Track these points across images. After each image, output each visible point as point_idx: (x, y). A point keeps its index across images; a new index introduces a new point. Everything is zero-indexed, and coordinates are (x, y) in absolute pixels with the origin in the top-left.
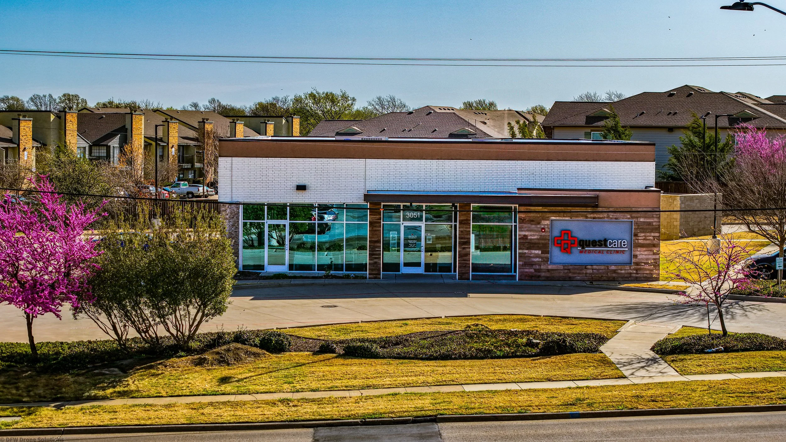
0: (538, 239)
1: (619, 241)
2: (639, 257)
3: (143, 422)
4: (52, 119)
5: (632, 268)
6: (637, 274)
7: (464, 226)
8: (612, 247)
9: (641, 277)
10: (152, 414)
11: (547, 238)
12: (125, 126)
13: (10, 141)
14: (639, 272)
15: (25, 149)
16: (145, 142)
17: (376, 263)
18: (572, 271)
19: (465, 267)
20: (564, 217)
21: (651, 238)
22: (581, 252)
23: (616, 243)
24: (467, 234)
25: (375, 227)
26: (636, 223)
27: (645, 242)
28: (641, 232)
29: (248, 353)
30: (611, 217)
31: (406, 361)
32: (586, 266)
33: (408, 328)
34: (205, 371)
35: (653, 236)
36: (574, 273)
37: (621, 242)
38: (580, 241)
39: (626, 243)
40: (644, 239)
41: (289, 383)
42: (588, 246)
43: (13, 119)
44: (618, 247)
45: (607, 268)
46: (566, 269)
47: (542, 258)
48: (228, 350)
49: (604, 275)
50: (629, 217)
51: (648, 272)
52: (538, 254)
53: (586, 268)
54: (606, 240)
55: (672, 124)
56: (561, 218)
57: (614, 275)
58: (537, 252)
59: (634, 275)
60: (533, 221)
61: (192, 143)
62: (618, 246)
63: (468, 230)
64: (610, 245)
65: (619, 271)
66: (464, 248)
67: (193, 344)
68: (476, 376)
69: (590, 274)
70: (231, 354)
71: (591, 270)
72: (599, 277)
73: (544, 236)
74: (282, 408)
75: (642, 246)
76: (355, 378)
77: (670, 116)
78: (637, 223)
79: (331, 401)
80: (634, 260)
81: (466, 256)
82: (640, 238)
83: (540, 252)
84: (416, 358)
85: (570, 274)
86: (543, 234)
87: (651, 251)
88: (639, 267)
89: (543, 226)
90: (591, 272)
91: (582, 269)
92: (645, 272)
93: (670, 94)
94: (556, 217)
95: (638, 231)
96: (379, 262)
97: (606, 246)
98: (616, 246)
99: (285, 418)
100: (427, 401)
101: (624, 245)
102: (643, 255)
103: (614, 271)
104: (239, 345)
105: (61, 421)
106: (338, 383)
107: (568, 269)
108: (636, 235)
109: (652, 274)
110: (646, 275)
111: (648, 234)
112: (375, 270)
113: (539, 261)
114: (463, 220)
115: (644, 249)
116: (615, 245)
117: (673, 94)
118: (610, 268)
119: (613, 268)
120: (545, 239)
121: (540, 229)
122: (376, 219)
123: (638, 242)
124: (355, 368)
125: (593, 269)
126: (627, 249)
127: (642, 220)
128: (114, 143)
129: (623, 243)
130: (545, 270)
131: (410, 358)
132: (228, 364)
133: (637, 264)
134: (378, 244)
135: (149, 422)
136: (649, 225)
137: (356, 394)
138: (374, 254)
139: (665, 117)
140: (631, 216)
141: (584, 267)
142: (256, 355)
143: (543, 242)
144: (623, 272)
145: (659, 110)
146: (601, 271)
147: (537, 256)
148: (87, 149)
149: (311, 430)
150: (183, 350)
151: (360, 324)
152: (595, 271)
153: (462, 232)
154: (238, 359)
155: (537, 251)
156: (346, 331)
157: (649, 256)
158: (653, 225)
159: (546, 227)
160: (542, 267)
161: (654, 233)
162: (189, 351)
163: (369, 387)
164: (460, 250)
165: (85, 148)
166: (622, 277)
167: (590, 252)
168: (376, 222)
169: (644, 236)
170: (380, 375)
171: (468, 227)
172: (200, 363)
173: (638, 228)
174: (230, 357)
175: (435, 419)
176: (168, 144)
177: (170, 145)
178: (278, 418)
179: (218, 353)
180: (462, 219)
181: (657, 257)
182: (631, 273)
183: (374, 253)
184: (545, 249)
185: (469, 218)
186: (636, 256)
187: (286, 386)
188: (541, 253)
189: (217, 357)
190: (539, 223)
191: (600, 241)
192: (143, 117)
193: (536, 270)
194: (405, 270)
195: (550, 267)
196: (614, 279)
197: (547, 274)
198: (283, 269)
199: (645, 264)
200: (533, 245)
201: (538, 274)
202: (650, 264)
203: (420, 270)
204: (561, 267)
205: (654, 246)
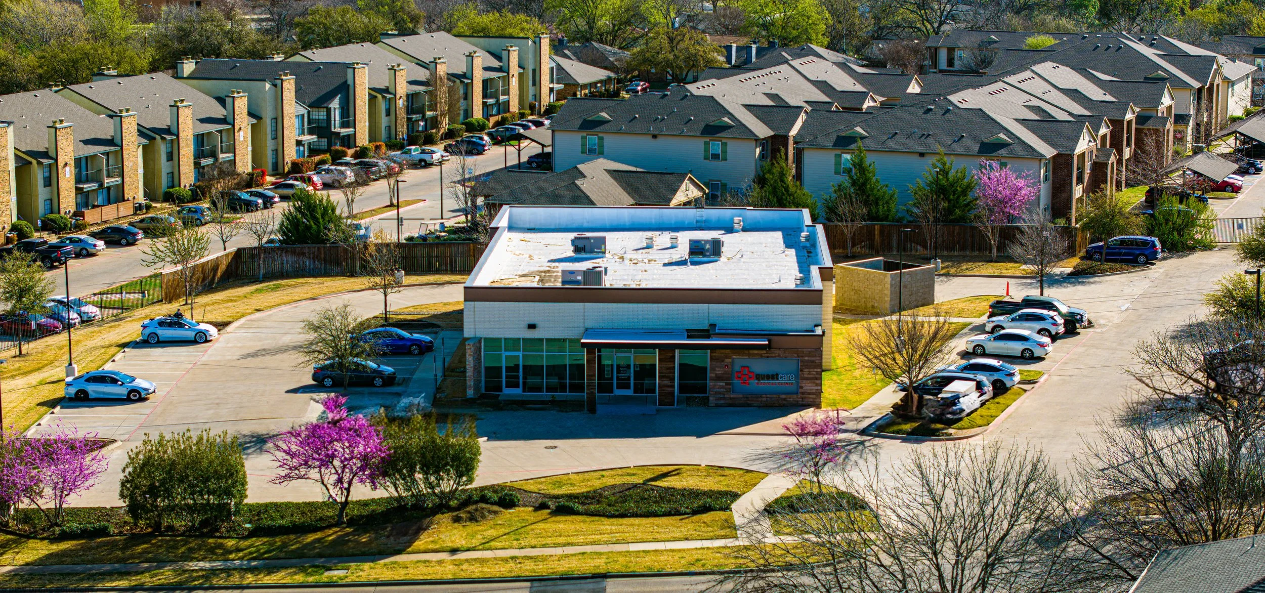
2: (805, 388)
3: (425, 577)
4: (267, 88)
5: (798, 396)
6: (803, 401)
8: (783, 380)
9: (806, 404)
10: (430, 570)
11: (731, 372)
12: (346, 81)
13: (223, 121)
15: (240, 129)
16: (369, 94)
18: (749, 399)
20: (743, 356)
21: (814, 373)
22: (757, 383)
23: (786, 377)
25: (591, 364)
26: (802, 361)
27: (810, 376)
28: (806, 368)
29: (490, 512)
30: (781, 356)
31: (597, 518)
32: (761, 395)
33: (604, 480)
34: (461, 528)
35: (816, 372)
36: (752, 401)
37: (789, 376)
38: (757, 375)
39: (794, 377)
40: (808, 374)
41: (517, 540)
42: (763, 379)
44: (787, 380)
45: (778, 397)
46: (745, 398)
47: (726, 389)
48: (476, 510)
49: (776, 403)
50: (796, 356)
52: (723, 385)
53: (761, 397)
54: (777, 375)
55: (923, 149)
56: (743, 359)
57: (784, 402)
58: (721, 383)
59: (801, 402)
60: (718, 359)
61: (421, 89)
64: (780, 378)
65: (789, 399)
67: (453, 503)
68: (639, 535)
69: (765, 401)
70: (478, 513)
71: (766, 398)
72: (772, 404)
73: (728, 371)
74: (511, 564)
75: (807, 379)
76: (560, 536)
77: (923, 138)
79: (544, 559)
80: (800, 390)
82: (805, 373)
84: (604, 515)
85: (748, 401)
86: (727, 369)
87: (814, 383)
88: (804, 395)
89: (727, 363)
91: (758, 398)
92: (810, 400)
93: (927, 110)
94: (737, 356)
95: (804, 367)
97: (778, 379)
99: (513, 574)
100: (603, 560)
102: (807, 386)
103: (785, 399)
104: (484, 505)
105: (375, 576)
106: (549, 541)
107: (747, 398)
108: (802, 371)
109: (814, 401)
110: (810, 403)
111: (812, 370)
113: (724, 391)
115: (809, 381)
116: (784, 378)
117: (931, 110)
118: (780, 397)
119: (784, 396)
120: (730, 374)
121: (726, 366)
123: (803, 375)
124: (561, 526)
126: (795, 382)
127: (806, 358)
128: (335, 104)
129: (791, 377)
130: (728, 399)
131: (600, 516)
132: (477, 521)
133: (803, 393)
135: (429, 578)
136: (812, 363)
137: (559, 551)
139: (916, 140)
140: (798, 356)
142: (495, 513)
143: (727, 375)
144: (792, 400)
145: (913, 131)
146: (773, 399)
147: (722, 387)
148: (306, 116)
149: (528, 584)
150: (446, 508)
151: (570, 476)
152: (768, 399)
154: (483, 517)
156: (560, 484)
157: (813, 387)
158: (815, 363)
159: (730, 364)
160: (727, 396)
161: (816, 369)
162: (450, 509)
163: (569, 544)
165: (303, 115)
166: (790, 404)
167: (764, 383)
169: (808, 371)
170: (578, 533)
172: (457, 520)
173: (803, 365)
174: (478, 515)
175: (605, 576)
176: (395, 96)
177: (398, 97)
178: (509, 575)
179: (469, 512)
181: (819, 387)
182: (798, 401)
184: (729, 382)
186: (802, 387)
187: (515, 543)
188: (726, 385)
189: (469, 515)
190: (723, 361)
191: (772, 375)
192: (367, 70)
193: (721, 399)
194: (618, 392)
195: (732, 396)
196: (784, 405)
197: (730, 402)
198: (518, 391)
199: (809, 394)
200: (718, 378)
201: (722, 402)
202: (813, 394)
203: (630, 392)
204: (741, 396)
205: (816, 379)
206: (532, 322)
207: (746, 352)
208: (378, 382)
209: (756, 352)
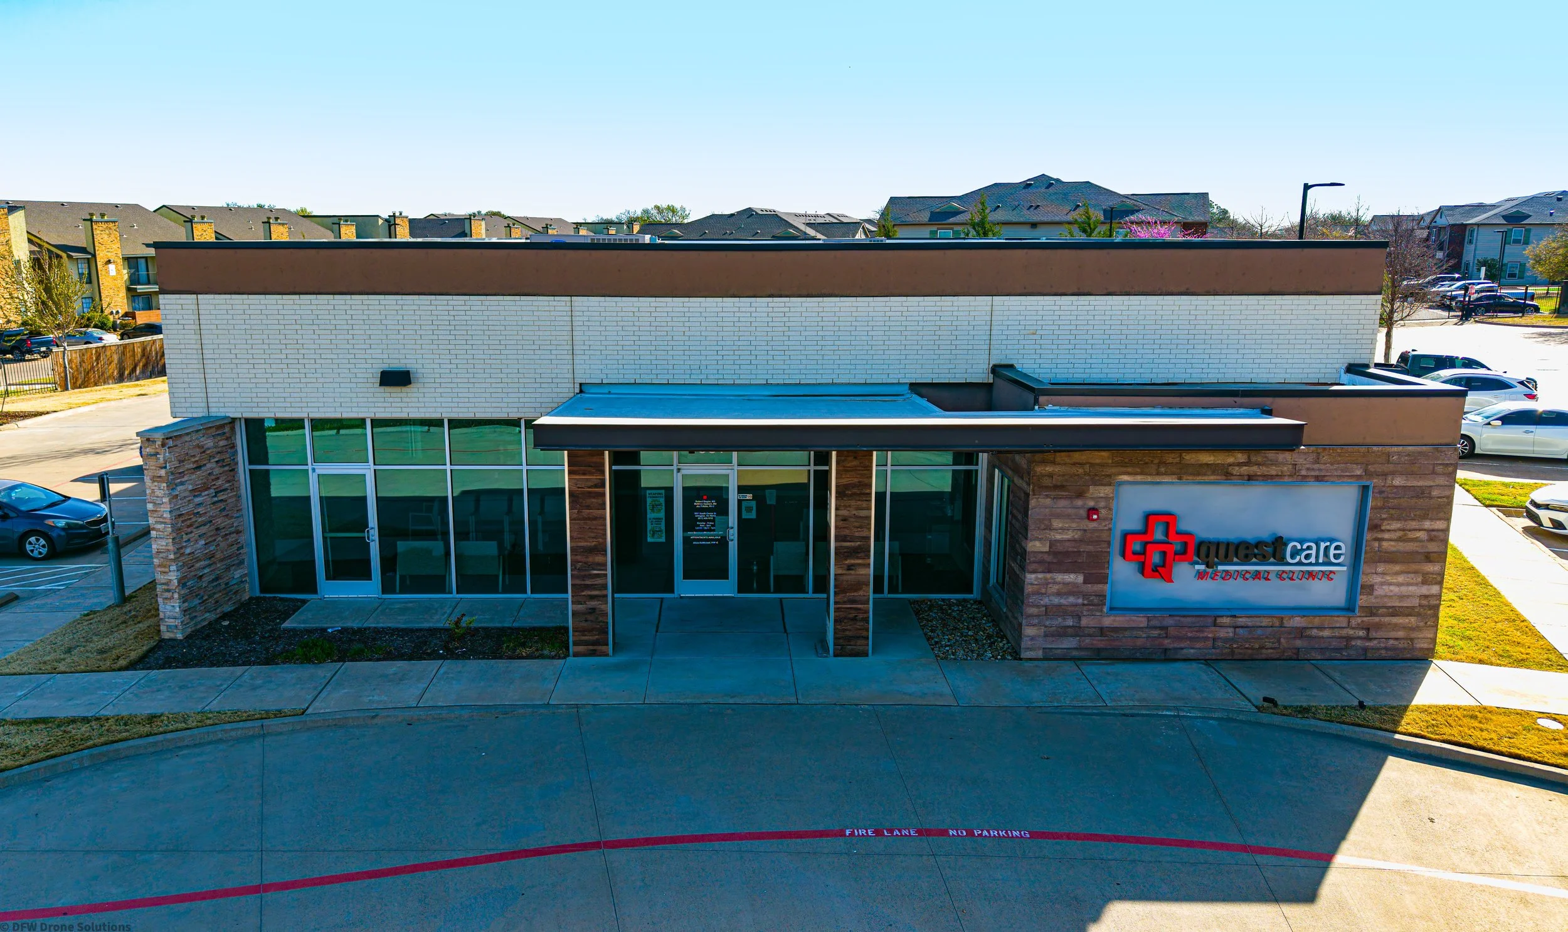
0: (1074, 540)
1: (1323, 545)
2: (1379, 591)
4: (380, 223)
5: (1354, 622)
6: (1368, 638)
7: (853, 503)
8: (1300, 563)
9: (1378, 649)
11: (1104, 536)
14: (1373, 634)
17: (593, 610)
18: (1172, 631)
19: (854, 619)
20: (1158, 474)
21: (1422, 535)
22: (1201, 575)
23: (1313, 552)
24: (861, 527)
25: (588, 507)
27: (1402, 547)
28: (1392, 518)
30: (1304, 473)
32: (1216, 617)
35: (1428, 531)
36: (1179, 639)
37: (1327, 549)
38: (1201, 543)
39: (1343, 551)
40: (1399, 539)
42: (1227, 560)
43: (333, 224)
44: (1317, 564)
45: (1277, 624)
46: (1155, 628)
47: (1085, 596)
49: (1268, 645)
50: (1358, 473)
51: (1401, 634)
52: (1075, 584)
53: (1215, 625)
54: (1280, 543)
55: (1035, 218)
56: (1149, 479)
57: (1299, 643)
58: (1071, 578)
59: (1359, 643)
60: (1061, 487)
62: (1317, 557)
63: (863, 513)
64: (1292, 557)
65: (1314, 632)
66: (850, 568)
69: (1226, 640)
71: (1231, 630)
72: (1252, 649)
73: (1095, 530)
75: (1390, 558)
77: (1032, 209)
78: (1381, 492)
80: (1362, 600)
81: (856, 590)
82: (1386, 536)
83: (1080, 579)
85: (1166, 641)
86: (1092, 525)
87: (1416, 572)
88: (1377, 619)
89: (1091, 504)
90: (1231, 635)
91: (1201, 628)
92: (1393, 634)
93: (1027, 185)
94: (1136, 474)
95: (1384, 516)
96: (603, 607)
97: (1282, 561)
98: (1313, 560)
101: (1336, 556)
102: (1391, 584)
103: (1301, 632)
107: (1161, 628)
108: (1375, 527)
109: (1412, 640)
110: (1396, 643)
111: (1414, 524)
112: (590, 630)
113: (1076, 605)
114: (847, 487)
115: (1397, 568)
116: (1307, 557)
117: (1031, 184)
118: (1286, 623)
119: (1297, 622)
120: (1098, 542)
121: (1083, 513)
122: (590, 484)
123: (1380, 546)
125: (1235, 627)
126: (1345, 568)
127: (1398, 481)
129: (1332, 552)
130: (1091, 631)
133: (1371, 611)
134: (599, 559)
136: (1418, 497)
138: (588, 587)
139: (1025, 212)
140: (1366, 471)
141: (1210, 620)
143: (1090, 548)
144: (1326, 633)
145: (1017, 203)
146: (1259, 632)
147: (1071, 590)
152: (1240, 631)
153: (845, 519)
155: (1072, 576)
157: (1410, 588)
158: (1431, 498)
159: (1102, 504)
160: (1084, 622)
161: (1432, 519)
164: (840, 572)
166: (1322, 650)
167: (1227, 575)
168: (590, 495)
169: (1400, 530)
171: (864, 504)
173: (1381, 508)
180: (844, 481)
181: (1434, 589)
182: (1349, 639)
183: (588, 582)
184: (1096, 571)
185: (866, 481)
186: (1369, 589)
188: (1085, 582)
190: (1080, 494)
191: (1259, 544)
192: (483, 223)
193: (1062, 632)
194: (687, 589)
195: (1107, 622)
196: (1296, 656)
197: (1099, 642)
198: (368, 590)
199: (1395, 612)
200: (1060, 559)
201: (1069, 643)
202: (1409, 612)
203: (725, 589)
204: (1141, 621)
205: (1428, 558)
206: (396, 364)
207: (1171, 458)
208: (36, 546)
209: (1207, 458)
